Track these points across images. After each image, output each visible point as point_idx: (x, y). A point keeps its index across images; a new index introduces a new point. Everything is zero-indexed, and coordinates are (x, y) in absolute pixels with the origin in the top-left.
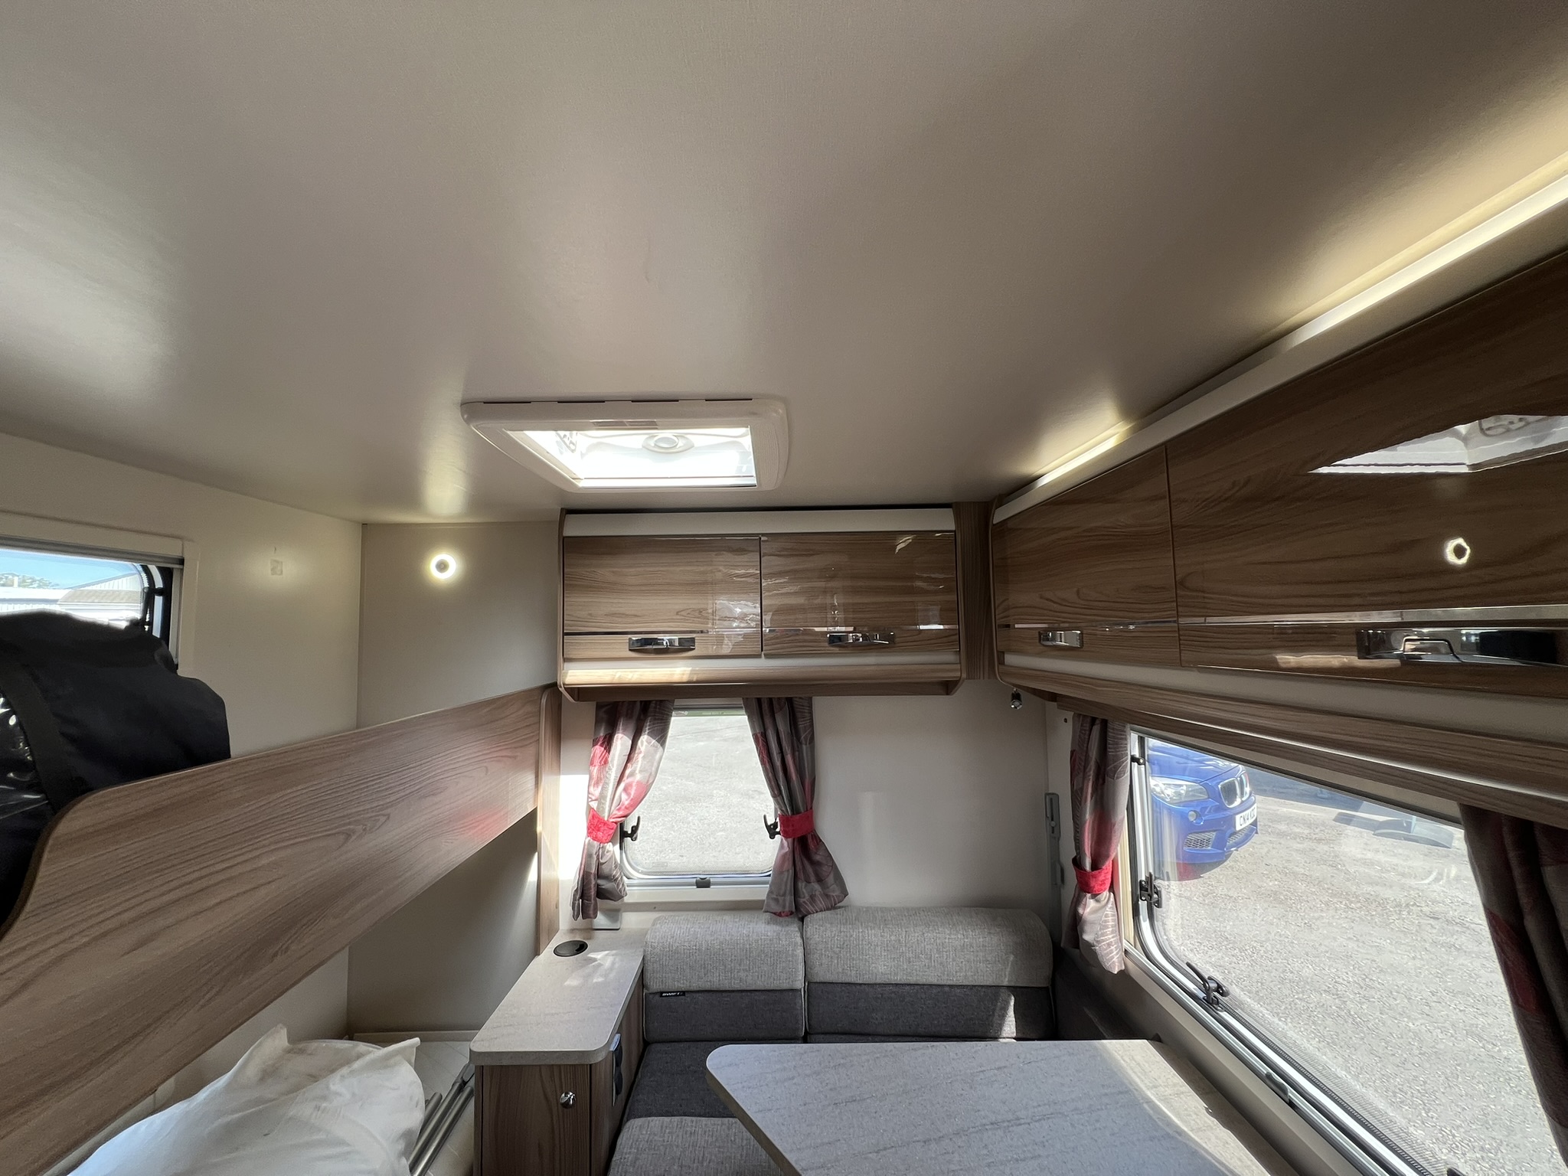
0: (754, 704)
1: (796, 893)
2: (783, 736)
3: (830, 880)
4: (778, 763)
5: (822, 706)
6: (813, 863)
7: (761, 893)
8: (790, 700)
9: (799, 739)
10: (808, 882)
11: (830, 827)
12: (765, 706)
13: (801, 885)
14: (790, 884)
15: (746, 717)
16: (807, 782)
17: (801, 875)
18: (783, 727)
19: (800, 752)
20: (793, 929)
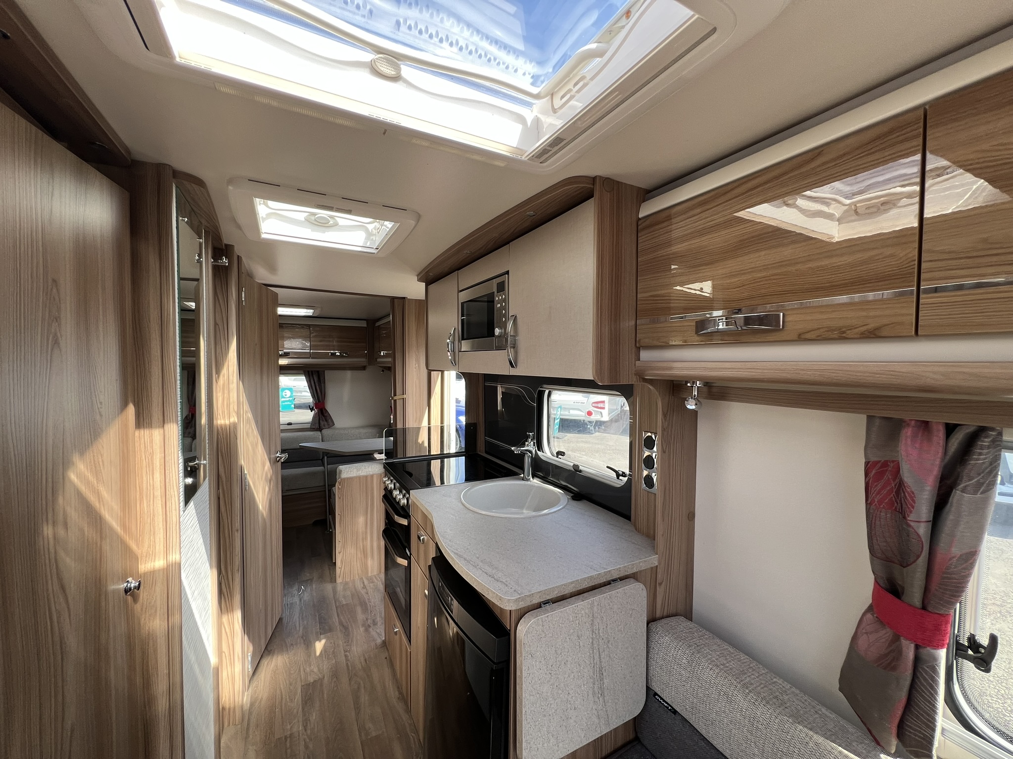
0: (307, 372)
1: (319, 423)
2: (316, 381)
3: (330, 420)
4: (314, 389)
5: (328, 374)
6: (324, 416)
7: (308, 426)
8: (318, 372)
9: (320, 382)
10: (323, 421)
11: (331, 407)
12: (310, 373)
13: (321, 421)
14: (317, 421)
15: (304, 377)
16: (323, 394)
17: (321, 419)
18: (316, 379)
19: (321, 386)
20: (319, 433)
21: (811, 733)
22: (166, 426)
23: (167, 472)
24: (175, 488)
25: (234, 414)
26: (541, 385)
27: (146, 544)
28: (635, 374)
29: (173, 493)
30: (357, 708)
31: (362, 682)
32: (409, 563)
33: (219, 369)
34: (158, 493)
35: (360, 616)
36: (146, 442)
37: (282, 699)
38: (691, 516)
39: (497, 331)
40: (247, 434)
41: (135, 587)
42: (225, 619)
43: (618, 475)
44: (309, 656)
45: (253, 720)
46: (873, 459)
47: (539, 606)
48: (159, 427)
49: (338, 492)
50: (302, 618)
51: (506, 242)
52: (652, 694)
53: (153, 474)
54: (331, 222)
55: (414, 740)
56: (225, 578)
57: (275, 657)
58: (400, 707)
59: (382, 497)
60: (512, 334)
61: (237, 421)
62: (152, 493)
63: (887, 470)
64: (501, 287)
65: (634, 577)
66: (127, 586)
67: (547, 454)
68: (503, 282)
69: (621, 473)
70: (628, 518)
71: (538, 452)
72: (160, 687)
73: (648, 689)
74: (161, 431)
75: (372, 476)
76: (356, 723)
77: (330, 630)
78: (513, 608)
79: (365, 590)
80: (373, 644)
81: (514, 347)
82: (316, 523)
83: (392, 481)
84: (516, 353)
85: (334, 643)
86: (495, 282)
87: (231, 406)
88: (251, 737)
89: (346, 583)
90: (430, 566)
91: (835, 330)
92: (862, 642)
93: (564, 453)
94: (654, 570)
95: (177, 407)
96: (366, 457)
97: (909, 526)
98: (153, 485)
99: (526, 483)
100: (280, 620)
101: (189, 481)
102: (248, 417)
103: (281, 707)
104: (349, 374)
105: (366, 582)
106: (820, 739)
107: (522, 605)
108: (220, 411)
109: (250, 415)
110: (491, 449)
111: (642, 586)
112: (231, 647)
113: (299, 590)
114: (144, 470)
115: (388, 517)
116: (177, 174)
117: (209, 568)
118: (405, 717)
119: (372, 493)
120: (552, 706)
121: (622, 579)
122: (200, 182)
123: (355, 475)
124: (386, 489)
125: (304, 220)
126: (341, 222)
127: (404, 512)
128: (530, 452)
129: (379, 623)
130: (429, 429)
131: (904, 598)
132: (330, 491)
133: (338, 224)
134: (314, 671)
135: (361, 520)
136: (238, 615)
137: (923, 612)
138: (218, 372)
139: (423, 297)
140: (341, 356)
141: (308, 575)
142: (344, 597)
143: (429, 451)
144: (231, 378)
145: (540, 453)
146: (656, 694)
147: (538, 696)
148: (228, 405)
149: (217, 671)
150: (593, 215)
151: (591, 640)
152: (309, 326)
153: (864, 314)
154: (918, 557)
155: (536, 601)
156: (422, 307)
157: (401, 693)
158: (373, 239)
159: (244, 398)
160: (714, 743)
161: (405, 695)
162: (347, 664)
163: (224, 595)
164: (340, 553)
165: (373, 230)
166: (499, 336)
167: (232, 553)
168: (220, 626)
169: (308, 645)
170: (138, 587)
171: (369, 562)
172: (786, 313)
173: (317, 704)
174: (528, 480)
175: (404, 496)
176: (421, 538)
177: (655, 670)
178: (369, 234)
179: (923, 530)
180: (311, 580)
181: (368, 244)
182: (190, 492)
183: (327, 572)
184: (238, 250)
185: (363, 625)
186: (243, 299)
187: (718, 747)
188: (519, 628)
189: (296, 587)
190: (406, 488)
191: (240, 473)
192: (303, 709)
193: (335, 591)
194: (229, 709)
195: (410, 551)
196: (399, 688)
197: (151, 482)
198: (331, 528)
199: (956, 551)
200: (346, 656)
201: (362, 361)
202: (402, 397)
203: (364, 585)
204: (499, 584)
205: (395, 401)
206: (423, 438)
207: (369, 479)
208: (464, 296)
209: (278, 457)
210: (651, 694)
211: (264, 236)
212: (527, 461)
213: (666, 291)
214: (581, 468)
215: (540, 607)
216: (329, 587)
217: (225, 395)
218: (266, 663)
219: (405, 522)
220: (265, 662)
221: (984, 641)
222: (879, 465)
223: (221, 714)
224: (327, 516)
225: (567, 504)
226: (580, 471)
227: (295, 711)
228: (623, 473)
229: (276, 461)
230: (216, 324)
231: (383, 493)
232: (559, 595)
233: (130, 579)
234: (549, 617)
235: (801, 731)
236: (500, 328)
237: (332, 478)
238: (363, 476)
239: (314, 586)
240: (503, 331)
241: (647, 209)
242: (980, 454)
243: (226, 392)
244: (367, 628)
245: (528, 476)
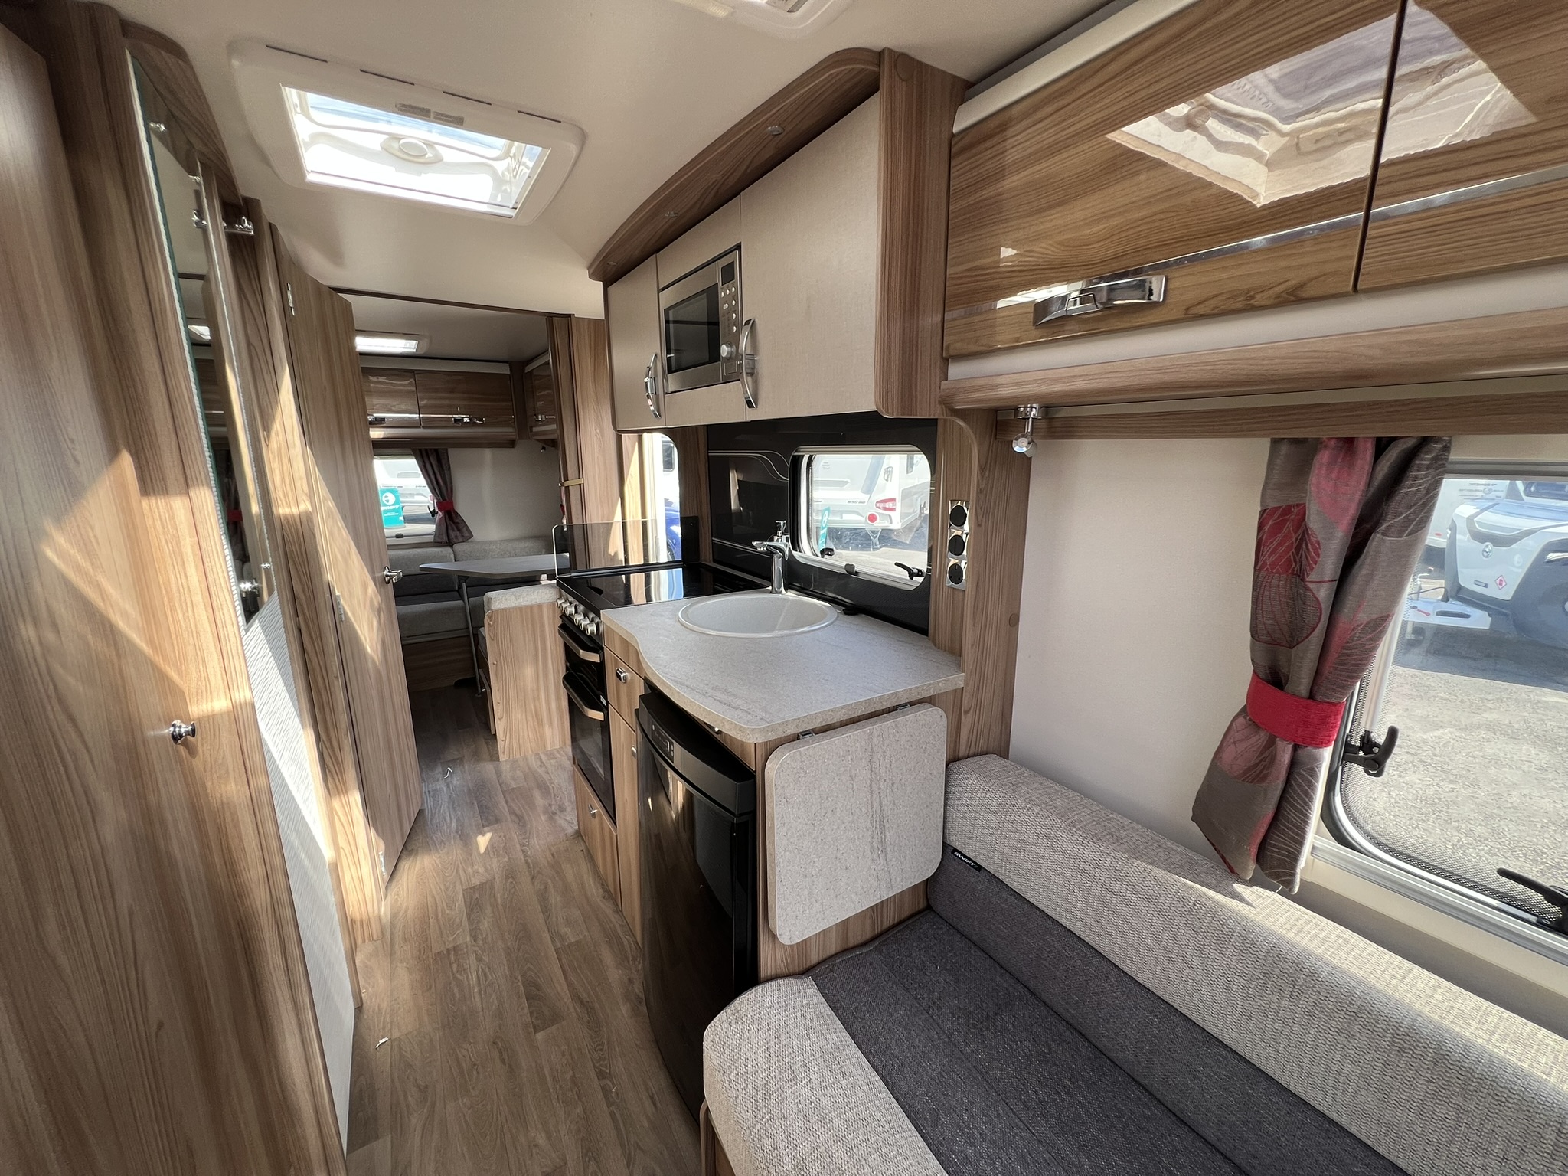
0: (418, 452)
1: (448, 535)
2: (434, 467)
3: (464, 529)
4: (433, 479)
5: (454, 455)
6: (455, 523)
7: (431, 539)
8: (436, 451)
9: (442, 467)
10: (454, 530)
11: (462, 508)
12: (424, 453)
13: (450, 531)
14: (445, 531)
15: (415, 460)
16: (449, 488)
17: (450, 527)
18: (434, 462)
19: (443, 471)
20: (449, 550)
21: (1151, 867)
22: (193, 493)
23: (206, 565)
24: (225, 590)
25: (305, 498)
26: (796, 448)
27: (194, 676)
28: (940, 403)
29: (222, 598)
30: (546, 910)
31: (549, 881)
32: (607, 717)
33: (267, 423)
34: (198, 598)
35: (540, 801)
36: (163, 518)
37: (436, 907)
38: (1014, 620)
39: (725, 350)
40: (332, 535)
41: (187, 733)
42: (336, 803)
43: (912, 575)
44: (470, 854)
45: (399, 934)
46: (1272, 504)
47: (796, 737)
48: (181, 493)
49: (489, 630)
50: (454, 808)
51: (735, 192)
52: (950, 850)
53: (185, 569)
54: (429, 155)
55: (629, 943)
56: (328, 745)
57: (419, 859)
58: (607, 908)
59: (557, 628)
60: (748, 352)
61: (310, 509)
62: (188, 600)
63: (1287, 520)
64: (729, 274)
65: (931, 701)
66: (175, 731)
67: (807, 553)
68: (732, 265)
69: (915, 571)
70: (924, 631)
71: (794, 552)
72: (253, 873)
73: (945, 845)
74: (186, 501)
75: (540, 606)
76: (546, 929)
77: (497, 821)
78: (760, 741)
79: (543, 769)
80: (561, 836)
81: (752, 374)
82: (460, 684)
83: (571, 603)
84: (756, 383)
85: (505, 836)
86: (718, 266)
87: (298, 485)
88: (398, 953)
89: (515, 761)
90: (637, 711)
91: (1238, 296)
92: (1228, 755)
93: (832, 550)
94: (959, 693)
95: (206, 464)
96: (529, 580)
97: (1307, 589)
98: (188, 587)
99: (776, 596)
100: (421, 812)
101: (247, 586)
102: (329, 508)
103: (437, 916)
104: (488, 454)
105: (544, 758)
106: (1161, 873)
107: (772, 736)
108: (280, 494)
109: (331, 504)
110: (722, 555)
111: (940, 711)
112: (352, 842)
113: (445, 772)
114: (169, 562)
115: (570, 655)
116: (129, 29)
117: (300, 726)
118: (614, 918)
119: (543, 631)
120: (816, 865)
121: (912, 704)
122: (175, 49)
123: (513, 605)
124: (563, 616)
125: (380, 149)
126: (448, 156)
127: (594, 643)
128: (782, 551)
129: (568, 809)
130: (624, 525)
131: (1289, 688)
132: (476, 635)
133: (442, 160)
134: (478, 874)
135: (529, 671)
136: (355, 798)
137: (1310, 702)
138: (267, 429)
139: (600, 314)
140: (472, 424)
141: (456, 753)
142: (513, 778)
143: (626, 560)
144: (290, 437)
145: (796, 554)
146: (955, 850)
147: (796, 851)
148: (293, 484)
149: (335, 869)
150: (877, 125)
151: (869, 782)
152: (412, 373)
153: (1284, 264)
154: (1314, 629)
155: (792, 731)
156: (601, 331)
157: (606, 890)
158: (506, 189)
159: (317, 476)
160: (1028, 896)
161: (612, 890)
162: (527, 862)
163: (330, 771)
164: (500, 719)
165: (506, 173)
166: (729, 359)
167: (333, 711)
168: (331, 813)
169: (466, 839)
170: (193, 733)
171: (547, 730)
172: (1171, 275)
173: (489, 910)
174: (780, 592)
175: (592, 620)
176: (622, 676)
177: (956, 819)
178: (499, 181)
179: (1323, 593)
180: (461, 759)
181: (499, 200)
182: (251, 605)
183: (484, 748)
184: (270, 211)
185: (546, 812)
186: (291, 305)
187: (1032, 900)
188: (768, 765)
189: (439, 769)
190: (593, 610)
191: (328, 595)
192: (469, 918)
193: (498, 773)
194: (362, 921)
195: (606, 699)
196: (603, 885)
197: (184, 581)
198: (482, 685)
199: (1363, 617)
200: (523, 851)
201: (508, 431)
202: (577, 482)
203: (542, 762)
204: (739, 712)
205: (567, 488)
206: (616, 546)
207: (536, 610)
208: (668, 298)
209: (387, 576)
210: (948, 850)
211: (311, 178)
212: (777, 566)
213: (992, 259)
214: (857, 568)
215: (798, 739)
216: (488, 768)
217: (285, 468)
218: (407, 865)
219: (595, 658)
220: (405, 865)
221: (1380, 737)
222: (1279, 512)
223: (349, 926)
224: (475, 674)
225: (836, 619)
226: (857, 573)
227: (458, 920)
228: (919, 571)
229: (383, 582)
230: (249, 344)
231: (559, 622)
232: (824, 724)
233: (177, 722)
234: (811, 751)
235: (1139, 866)
236: (730, 345)
237: (478, 614)
238: (527, 607)
239: (466, 767)
240: (734, 349)
241: (967, 117)
242: (1416, 478)
243: (285, 461)
244: (551, 816)
245: (780, 587)
